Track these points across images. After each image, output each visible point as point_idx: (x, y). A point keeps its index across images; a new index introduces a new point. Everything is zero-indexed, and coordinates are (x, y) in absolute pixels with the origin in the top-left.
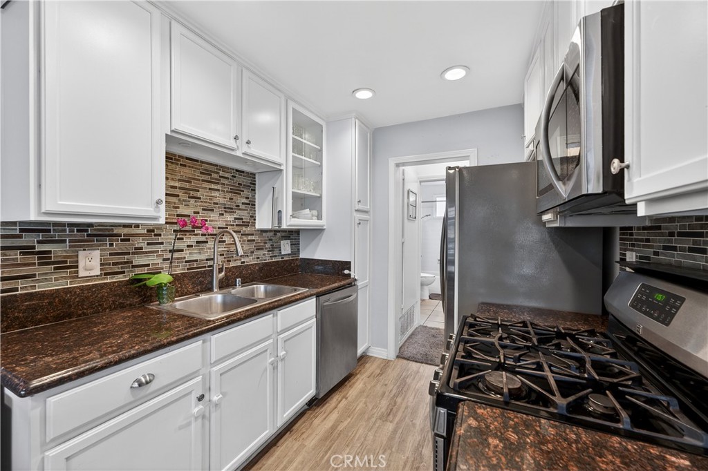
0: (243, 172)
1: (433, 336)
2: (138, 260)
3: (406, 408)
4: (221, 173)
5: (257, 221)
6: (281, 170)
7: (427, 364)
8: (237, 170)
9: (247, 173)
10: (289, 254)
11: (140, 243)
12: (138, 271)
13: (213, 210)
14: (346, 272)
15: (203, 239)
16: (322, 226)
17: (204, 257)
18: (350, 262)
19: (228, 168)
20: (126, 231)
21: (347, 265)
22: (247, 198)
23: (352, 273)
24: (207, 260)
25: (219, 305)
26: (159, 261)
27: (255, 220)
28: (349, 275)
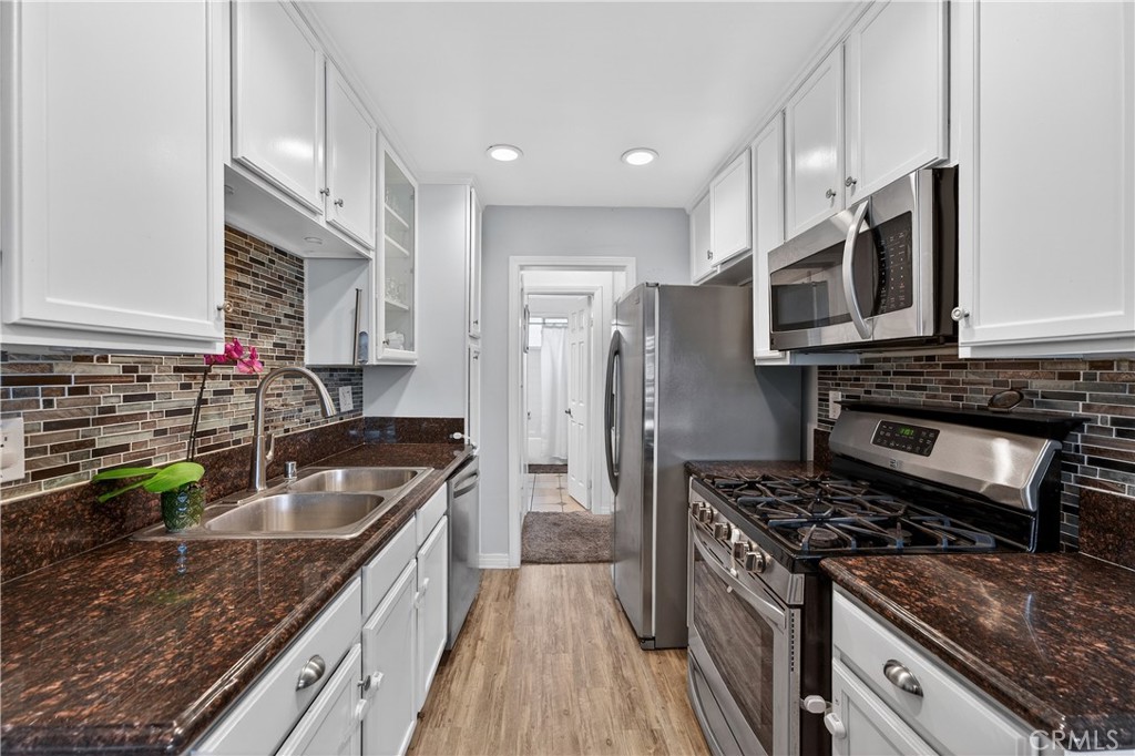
0: (285, 254)
1: (555, 524)
2: (105, 437)
3: (573, 627)
4: (253, 253)
5: (306, 351)
6: (367, 260)
7: (568, 563)
8: (277, 250)
9: (292, 257)
10: (351, 412)
11: (111, 397)
12: (106, 462)
13: (240, 327)
14: (457, 436)
15: (225, 385)
16: (412, 361)
17: (226, 423)
18: (463, 419)
19: (263, 244)
20: (77, 370)
21: (458, 424)
22: (292, 305)
23: (466, 437)
24: (232, 429)
25: (285, 516)
26: (148, 436)
27: (303, 348)
28: (462, 440)
